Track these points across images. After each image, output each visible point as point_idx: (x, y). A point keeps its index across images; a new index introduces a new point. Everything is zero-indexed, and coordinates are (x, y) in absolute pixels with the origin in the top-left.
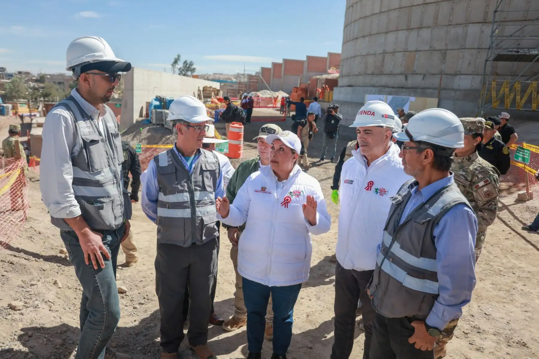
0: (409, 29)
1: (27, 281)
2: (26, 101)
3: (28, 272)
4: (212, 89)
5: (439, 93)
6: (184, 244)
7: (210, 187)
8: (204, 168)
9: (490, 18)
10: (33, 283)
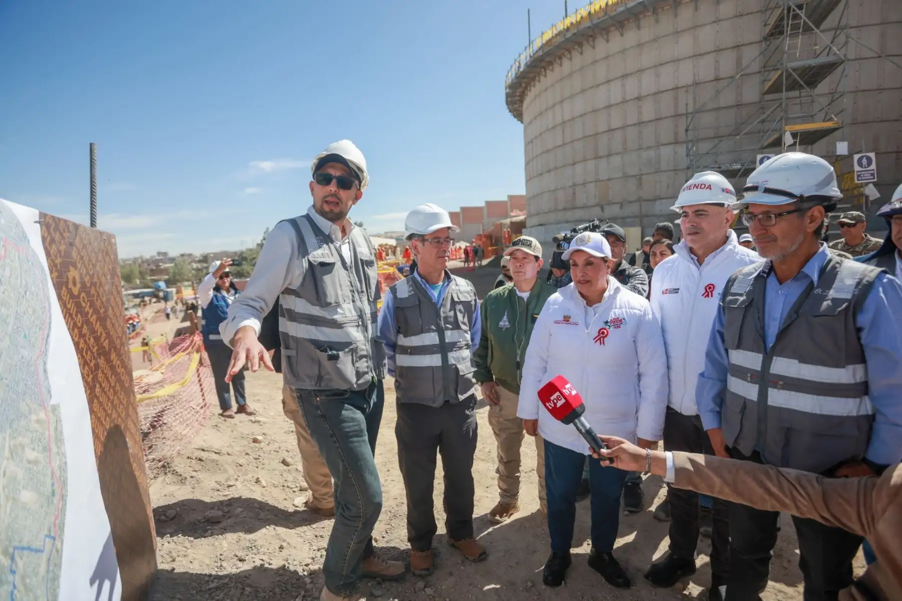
0: (597, 157)
1: (223, 481)
2: (190, 283)
3: (222, 469)
4: (388, 247)
5: (641, 222)
6: (434, 402)
7: (464, 324)
8: (456, 299)
9: (682, 136)
10: (231, 483)
